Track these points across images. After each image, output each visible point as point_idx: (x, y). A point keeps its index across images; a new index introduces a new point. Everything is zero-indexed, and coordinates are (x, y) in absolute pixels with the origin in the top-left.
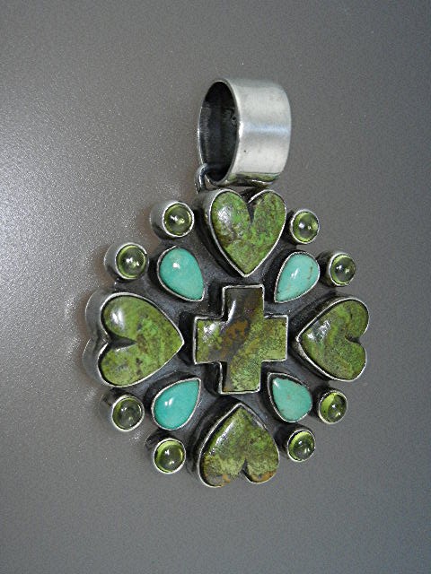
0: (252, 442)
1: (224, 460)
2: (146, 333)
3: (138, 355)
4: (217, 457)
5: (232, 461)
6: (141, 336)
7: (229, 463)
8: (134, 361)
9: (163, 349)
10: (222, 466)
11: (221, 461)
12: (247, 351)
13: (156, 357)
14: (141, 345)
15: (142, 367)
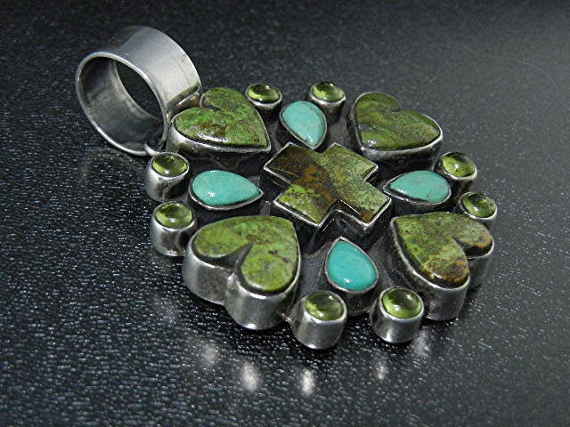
0: (438, 224)
1: (438, 253)
2: (250, 232)
3: (266, 250)
4: (431, 257)
5: (445, 248)
6: (249, 237)
7: (445, 251)
8: (270, 256)
9: (278, 231)
10: (444, 258)
11: (438, 256)
12: (341, 179)
13: (282, 241)
14: (258, 241)
15: (281, 254)
